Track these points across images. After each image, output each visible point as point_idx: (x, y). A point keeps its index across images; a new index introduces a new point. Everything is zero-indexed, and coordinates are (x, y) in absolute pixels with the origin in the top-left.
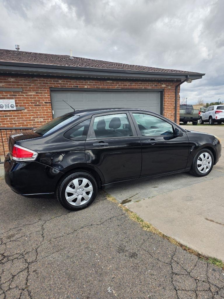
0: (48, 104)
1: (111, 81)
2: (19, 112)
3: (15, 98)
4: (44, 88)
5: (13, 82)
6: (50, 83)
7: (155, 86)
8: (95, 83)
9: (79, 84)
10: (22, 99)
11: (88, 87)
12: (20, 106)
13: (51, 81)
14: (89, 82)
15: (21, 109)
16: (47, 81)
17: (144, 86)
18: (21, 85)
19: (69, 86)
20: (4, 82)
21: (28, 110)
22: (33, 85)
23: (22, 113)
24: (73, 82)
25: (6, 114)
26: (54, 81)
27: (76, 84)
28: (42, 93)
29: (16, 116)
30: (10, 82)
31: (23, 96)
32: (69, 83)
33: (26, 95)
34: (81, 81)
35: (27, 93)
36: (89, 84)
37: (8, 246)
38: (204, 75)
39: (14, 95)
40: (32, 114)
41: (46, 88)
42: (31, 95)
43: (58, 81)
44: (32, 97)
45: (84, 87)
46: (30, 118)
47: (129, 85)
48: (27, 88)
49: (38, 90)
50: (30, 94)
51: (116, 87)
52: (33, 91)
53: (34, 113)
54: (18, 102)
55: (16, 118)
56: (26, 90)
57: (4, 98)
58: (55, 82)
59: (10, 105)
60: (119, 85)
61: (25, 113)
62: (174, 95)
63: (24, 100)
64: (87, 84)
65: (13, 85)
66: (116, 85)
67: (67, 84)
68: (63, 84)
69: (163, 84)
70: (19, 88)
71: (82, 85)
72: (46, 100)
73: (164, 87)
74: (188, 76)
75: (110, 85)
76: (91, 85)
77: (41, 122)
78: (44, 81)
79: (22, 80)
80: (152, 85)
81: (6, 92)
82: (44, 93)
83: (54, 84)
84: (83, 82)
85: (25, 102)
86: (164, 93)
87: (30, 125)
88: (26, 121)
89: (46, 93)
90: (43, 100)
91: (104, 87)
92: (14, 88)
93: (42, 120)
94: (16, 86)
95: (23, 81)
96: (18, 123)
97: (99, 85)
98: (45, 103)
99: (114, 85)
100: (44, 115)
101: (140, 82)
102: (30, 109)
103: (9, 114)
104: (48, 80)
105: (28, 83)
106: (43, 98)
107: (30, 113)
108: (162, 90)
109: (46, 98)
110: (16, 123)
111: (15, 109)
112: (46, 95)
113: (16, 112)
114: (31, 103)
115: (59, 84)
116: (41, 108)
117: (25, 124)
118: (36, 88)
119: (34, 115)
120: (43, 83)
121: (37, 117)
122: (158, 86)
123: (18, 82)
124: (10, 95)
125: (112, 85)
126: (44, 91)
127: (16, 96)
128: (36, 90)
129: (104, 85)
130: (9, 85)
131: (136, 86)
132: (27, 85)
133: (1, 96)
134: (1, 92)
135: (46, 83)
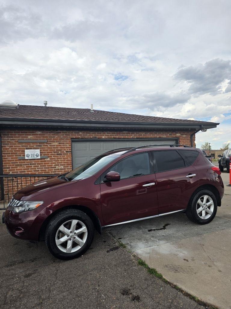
0: (69, 153)
1: (127, 132)
2: (43, 160)
3: (40, 148)
4: (66, 139)
5: (40, 135)
6: (72, 135)
7: (169, 135)
8: (112, 133)
9: (98, 135)
10: (46, 149)
11: (105, 137)
12: (44, 155)
13: (73, 133)
14: (106, 133)
15: (44, 158)
17: (159, 135)
18: (47, 137)
19: (88, 137)
20: (32, 135)
21: (50, 159)
22: (57, 136)
23: (45, 161)
24: (92, 133)
25: (31, 162)
27: (94, 135)
28: (64, 143)
29: (40, 164)
30: (37, 135)
31: (47, 146)
32: (88, 134)
33: (50, 146)
35: (51, 144)
36: (106, 134)
37: (25, 284)
38: (218, 124)
39: (39, 146)
40: (54, 162)
41: (68, 139)
42: (54, 146)
43: (79, 133)
44: (55, 147)
45: (102, 137)
46: (52, 165)
47: (144, 135)
48: (51, 139)
49: (61, 141)
50: (53, 144)
51: (132, 137)
52: (56, 141)
53: (56, 161)
54: (42, 151)
55: (40, 166)
56: (50, 141)
57: (31, 149)
58: (76, 134)
59: (35, 155)
61: (48, 161)
62: (189, 143)
63: (48, 150)
65: (39, 137)
66: (132, 135)
67: (87, 135)
68: (83, 135)
69: (177, 133)
70: (45, 139)
71: (100, 135)
72: (67, 150)
73: (179, 136)
74: (202, 126)
75: (126, 135)
76: (108, 135)
77: (61, 169)
78: (67, 133)
79: (47, 133)
80: (166, 134)
81: (33, 143)
82: (66, 144)
83: (75, 135)
84: (101, 133)
85: (49, 151)
86: (179, 141)
87: (51, 172)
88: (48, 168)
90: (65, 150)
91: (120, 137)
92: (40, 139)
93: (62, 167)
94: (42, 138)
95: (49, 134)
96: (41, 171)
97: (115, 135)
98: (66, 152)
99: (129, 135)
100: (64, 163)
101: (154, 132)
102: (53, 157)
103: (33, 163)
104: (70, 132)
105: (53, 135)
106: (64, 148)
107: (52, 161)
108: (177, 139)
109: (66, 148)
110: (39, 171)
111: (39, 157)
112: (67, 145)
113: (40, 161)
114: (54, 152)
115: (80, 135)
116: (63, 156)
117: (47, 171)
118: (59, 139)
119: (55, 163)
120: (66, 135)
121: (58, 165)
122: (173, 135)
123: (44, 135)
124: (36, 146)
125: (128, 135)
126: (65, 141)
127: (41, 146)
128: (59, 141)
129: (120, 135)
130: (36, 137)
131: (151, 135)
132: (51, 137)
133: (28, 147)
134: (28, 143)
135: (68, 135)
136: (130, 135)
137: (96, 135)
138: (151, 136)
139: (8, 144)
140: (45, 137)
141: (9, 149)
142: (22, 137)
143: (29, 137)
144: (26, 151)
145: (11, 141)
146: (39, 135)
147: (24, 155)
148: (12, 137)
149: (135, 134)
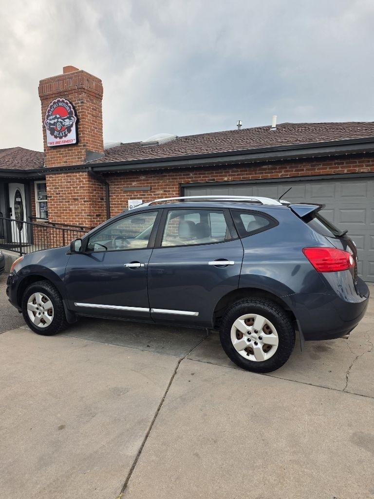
1: (270, 166)
3: (143, 198)
4: (173, 185)
6: (180, 178)
8: (241, 171)
9: (217, 176)
10: (149, 199)
11: (228, 179)
13: (181, 176)
14: (230, 171)
16: (176, 176)
17: (350, 167)
18: (151, 183)
19: (202, 180)
20: (136, 181)
22: (161, 181)
24: (208, 174)
26: (184, 175)
27: (211, 177)
28: (170, 191)
30: (141, 180)
31: (151, 195)
32: (202, 176)
33: (154, 195)
34: (220, 171)
35: (155, 192)
36: (230, 174)
39: (143, 195)
41: (175, 185)
42: (159, 194)
43: (189, 175)
44: (160, 196)
45: (222, 179)
47: (308, 169)
48: (155, 186)
49: (166, 188)
50: (158, 192)
51: (280, 174)
52: (161, 189)
56: (154, 189)
57: (135, 199)
58: (186, 176)
60: (287, 171)
64: (228, 174)
65: (143, 184)
66: (281, 172)
67: (200, 177)
68: (195, 177)
70: (148, 186)
71: (220, 176)
75: (269, 173)
76: (234, 175)
78: (174, 176)
79: (151, 177)
81: (138, 191)
82: (172, 191)
83: (184, 178)
84: (222, 173)
89: (174, 191)
91: (255, 177)
92: (144, 186)
94: (146, 184)
95: (153, 178)
97: (247, 174)
99: (275, 172)
101: (336, 161)
104: (178, 174)
105: (157, 180)
112: (174, 193)
115: (190, 178)
118: (165, 185)
120: (172, 179)
123: (148, 180)
124: (140, 195)
125: (273, 173)
126: (172, 188)
127: (145, 195)
128: (164, 188)
129: (256, 174)
130: (140, 184)
131: (326, 168)
132: (155, 183)
133: (133, 197)
134: (132, 192)
135: (175, 179)
136: (277, 172)
137: (214, 176)
138: (328, 170)
139: (115, 193)
140: (149, 183)
141: (115, 199)
142: (127, 184)
143: (134, 184)
144: (129, 201)
145: (117, 190)
146: (144, 180)
147: (128, 207)
148: (118, 185)
149: (288, 169)
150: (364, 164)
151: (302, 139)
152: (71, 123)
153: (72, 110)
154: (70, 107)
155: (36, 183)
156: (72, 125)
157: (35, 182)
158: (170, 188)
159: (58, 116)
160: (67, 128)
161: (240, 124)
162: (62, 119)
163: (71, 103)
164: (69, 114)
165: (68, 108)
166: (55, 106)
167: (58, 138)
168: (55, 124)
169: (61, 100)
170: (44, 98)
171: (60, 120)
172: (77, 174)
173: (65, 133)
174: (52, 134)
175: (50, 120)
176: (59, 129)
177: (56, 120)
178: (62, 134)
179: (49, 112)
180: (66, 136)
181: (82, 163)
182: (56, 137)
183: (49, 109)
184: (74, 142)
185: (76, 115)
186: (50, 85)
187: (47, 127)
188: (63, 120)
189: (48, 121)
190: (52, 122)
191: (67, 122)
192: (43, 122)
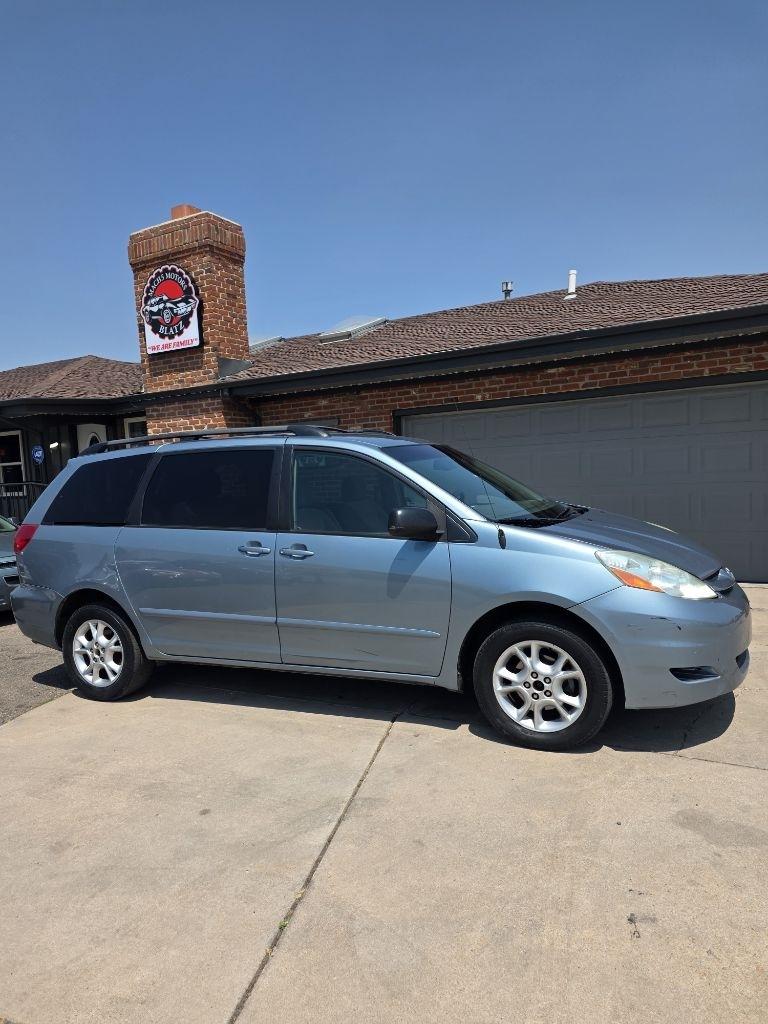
1: (561, 369)
4: (379, 414)
5: (325, 407)
6: (392, 401)
8: (506, 381)
9: (462, 393)
11: (483, 397)
13: (394, 395)
14: (486, 381)
16: (384, 395)
17: (714, 363)
18: (338, 412)
19: (435, 402)
20: (312, 409)
22: (358, 408)
24: (444, 389)
26: (399, 394)
27: (452, 394)
28: (374, 425)
30: (319, 408)
32: (434, 393)
34: (467, 383)
35: (346, 428)
36: (487, 387)
41: (383, 413)
43: (409, 393)
45: (472, 398)
47: (634, 372)
48: (347, 416)
49: (368, 420)
50: (352, 428)
51: (581, 384)
52: (358, 421)
56: (345, 422)
58: (403, 396)
60: (594, 377)
64: (482, 388)
65: (325, 413)
66: (582, 379)
67: (431, 396)
68: (420, 397)
70: (334, 418)
71: (468, 392)
75: (559, 382)
76: (495, 389)
78: (380, 396)
79: (340, 401)
82: (379, 425)
83: (401, 400)
84: (470, 386)
89: (382, 425)
91: (536, 391)
92: (326, 419)
94: (330, 415)
95: (342, 402)
97: (518, 387)
99: (571, 381)
101: (687, 354)
104: (389, 392)
105: (351, 405)
115: (411, 398)
118: (364, 415)
120: (378, 402)
123: (333, 407)
125: (567, 381)
126: (377, 419)
128: (362, 421)
129: (535, 384)
130: (320, 414)
131: (668, 368)
132: (347, 411)
135: (385, 401)
136: (576, 380)
137: (456, 393)
138: (672, 371)
140: (335, 412)
142: (295, 416)
143: (307, 415)
148: (278, 418)
149: (596, 373)
150: (741, 357)
151: (620, 316)
152: (189, 309)
153: (190, 285)
154: (186, 280)
155: (128, 421)
156: (191, 314)
157: (125, 420)
158: (375, 419)
159: (165, 298)
160: (182, 319)
161: (509, 288)
162: (172, 303)
163: (187, 273)
164: (185, 292)
165: (182, 283)
166: (159, 280)
167: (167, 338)
168: (159, 313)
169: (170, 268)
170: (138, 267)
171: (169, 305)
172: (204, 403)
173: (178, 328)
174: (155, 330)
175: (152, 305)
176: (167, 321)
177: (161, 306)
178: (174, 330)
179: (148, 292)
180: (180, 333)
181: (211, 382)
182: (162, 336)
183: (148, 285)
184: (196, 343)
185: (197, 294)
186: (150, 242)
187: (145, 319)
188: (175, 304)
189: (148, 308)
190: (155, 309)
191: (182, 308)
192: (138, 310)
